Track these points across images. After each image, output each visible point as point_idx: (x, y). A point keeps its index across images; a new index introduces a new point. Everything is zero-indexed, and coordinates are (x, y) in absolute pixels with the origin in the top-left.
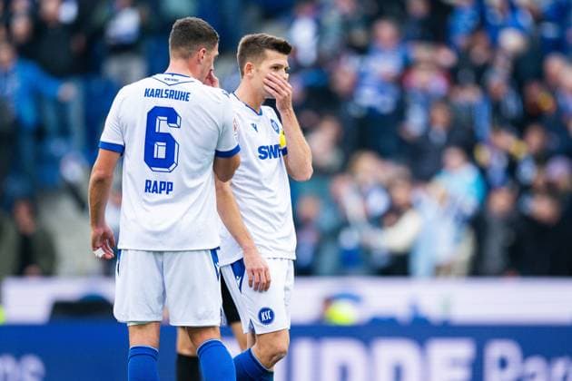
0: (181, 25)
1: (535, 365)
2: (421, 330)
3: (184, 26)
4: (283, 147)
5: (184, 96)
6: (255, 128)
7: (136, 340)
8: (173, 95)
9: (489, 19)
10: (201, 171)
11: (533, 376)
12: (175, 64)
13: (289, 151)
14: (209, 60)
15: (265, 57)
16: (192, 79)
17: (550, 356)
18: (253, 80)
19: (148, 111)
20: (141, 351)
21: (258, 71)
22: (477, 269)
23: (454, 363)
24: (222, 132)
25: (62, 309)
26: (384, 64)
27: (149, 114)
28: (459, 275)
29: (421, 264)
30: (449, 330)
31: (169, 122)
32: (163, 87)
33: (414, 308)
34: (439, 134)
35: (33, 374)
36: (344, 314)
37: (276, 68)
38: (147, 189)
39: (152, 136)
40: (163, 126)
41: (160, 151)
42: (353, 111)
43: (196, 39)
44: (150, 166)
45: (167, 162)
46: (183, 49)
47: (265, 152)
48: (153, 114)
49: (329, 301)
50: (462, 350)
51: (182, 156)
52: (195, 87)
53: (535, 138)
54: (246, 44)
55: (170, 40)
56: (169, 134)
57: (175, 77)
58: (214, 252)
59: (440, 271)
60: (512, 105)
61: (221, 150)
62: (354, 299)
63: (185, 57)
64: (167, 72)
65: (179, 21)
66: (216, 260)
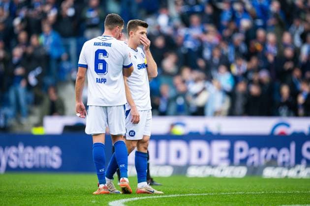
0: (110, 17)
1: (254, 151)
2: (209, 137)
3: (111, 17)
4: (146, 64)
5: (109, 45)
6: (136, 57)
7: (96, 140)
8: (105, 44)
9: (237, 16)
10: (118, 74)
11: (253, 155)
12: (107, 32)
13: (148, 66)
14: (120, 31)
15: (138, 29)
16: (112, 38)
17: (260, 148)
18: (133, 38)
19: (95, 51)
20: (98, 145)
21: (135, 34)
22: (232, 113)
23: (222, 150)
24: (125, 58)
25: (67, 128)
26: (195, 32)
27: (96, 52)
28: (223, 115)
29: (209, 111)
30: (220, 137)
31: (104, 55)
32: (101, 41)
33: (206, 128)
34: (216, 59)
35: (57, 154)
36: (179, 131)
37: (142, 33)
38: (97, 81)
39: (97, 61)
40: (101, 57)
41: (101, 67)
42: (183, 51)
43: (115, 22)
44: (97, 73)
45: (104, 71)
46: (110, 26)
47: (140, 67)
48: (98, 52)
49: (173, 126)
50: (225, 145)
51: (109, 68)
52: (113, 41)
53: (254, 62)
54: (130, 24)
55: (105, 22)
56: (104, 60)
57: (106, 37)
58: (124, 105)
59: (216, 114)
60: (243, 48)
61: (125, 65)
62: (183, 125)
63: (111, 29)
64: (103, 35)
65: (109, 15)
66: (125, 109)
